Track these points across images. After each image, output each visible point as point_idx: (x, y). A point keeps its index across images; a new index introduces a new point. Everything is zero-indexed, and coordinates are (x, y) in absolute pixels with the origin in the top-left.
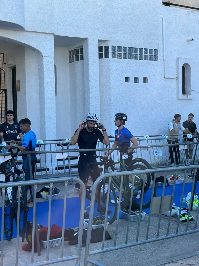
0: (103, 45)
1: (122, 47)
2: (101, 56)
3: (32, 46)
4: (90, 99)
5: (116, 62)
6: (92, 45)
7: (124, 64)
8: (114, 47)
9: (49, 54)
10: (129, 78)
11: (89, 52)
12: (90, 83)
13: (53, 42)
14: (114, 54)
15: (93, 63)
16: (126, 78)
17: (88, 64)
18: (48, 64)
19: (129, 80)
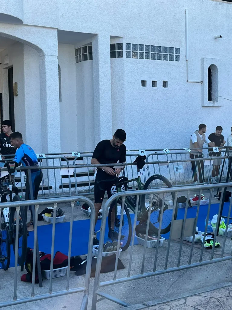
0: (116, 42)
1: (138, 45)
2: (113, 55)
3: (32, 43)
4: (101, 106)
5: (131, 63)
6: (102, 42)
7: (140, 64)
8: (128, 45)
9: (52, 52)
10: (146, 81)
11: (99, 50)
12: (101, 87)
13: (57, 38)
14: (128, 53)
15: (104, 64)
16: (142, 81)
17: (98, 65)
18: (51, 65)
19: (146, 83)
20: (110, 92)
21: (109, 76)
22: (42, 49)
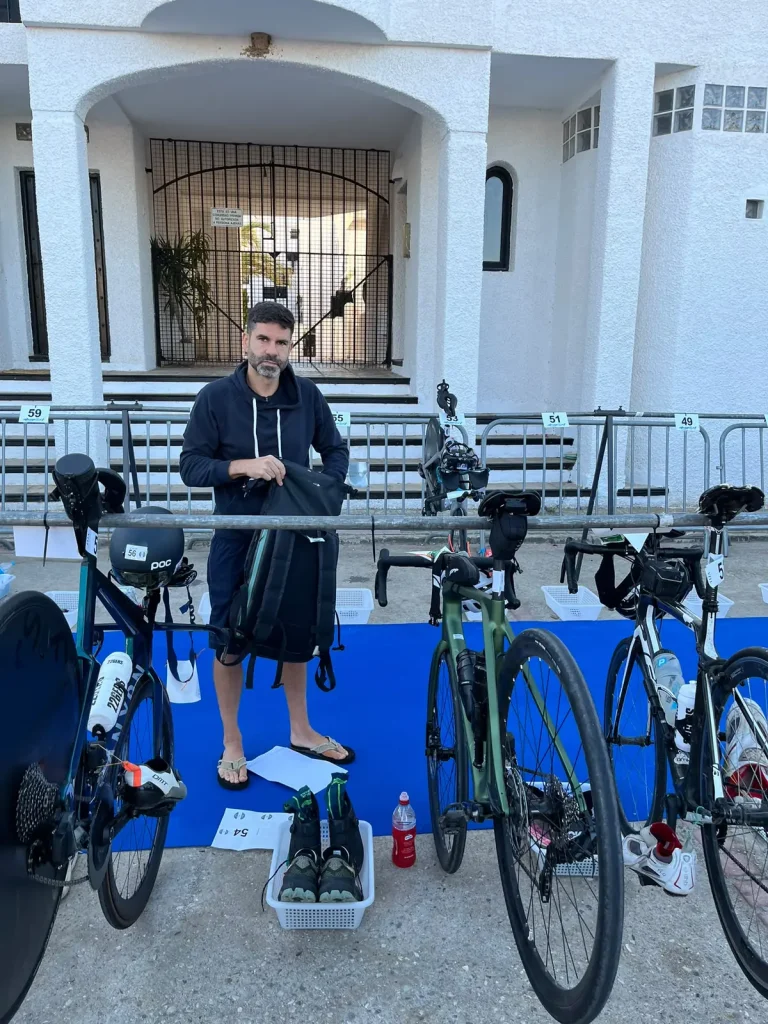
0: (674, 84)
1: (747, 90)
2: (662, 126)
3: (414, 96)
4: (605, 278)
5: (717, 145)
6: (628, 85)
7: (748, 151)
8: (713, 88)
9: (470, 121)
10: (762, 201)
11: (617, 110)
12: (611, 222)
13: (488, 77)
14: (711, 114)
15: (626, 150)
16: (748, 201)
17: (610, 155)
18: (465, 159)
19: (762, 209)
20: (639, 236)
21: (642, 188)
22: (441, 113)
